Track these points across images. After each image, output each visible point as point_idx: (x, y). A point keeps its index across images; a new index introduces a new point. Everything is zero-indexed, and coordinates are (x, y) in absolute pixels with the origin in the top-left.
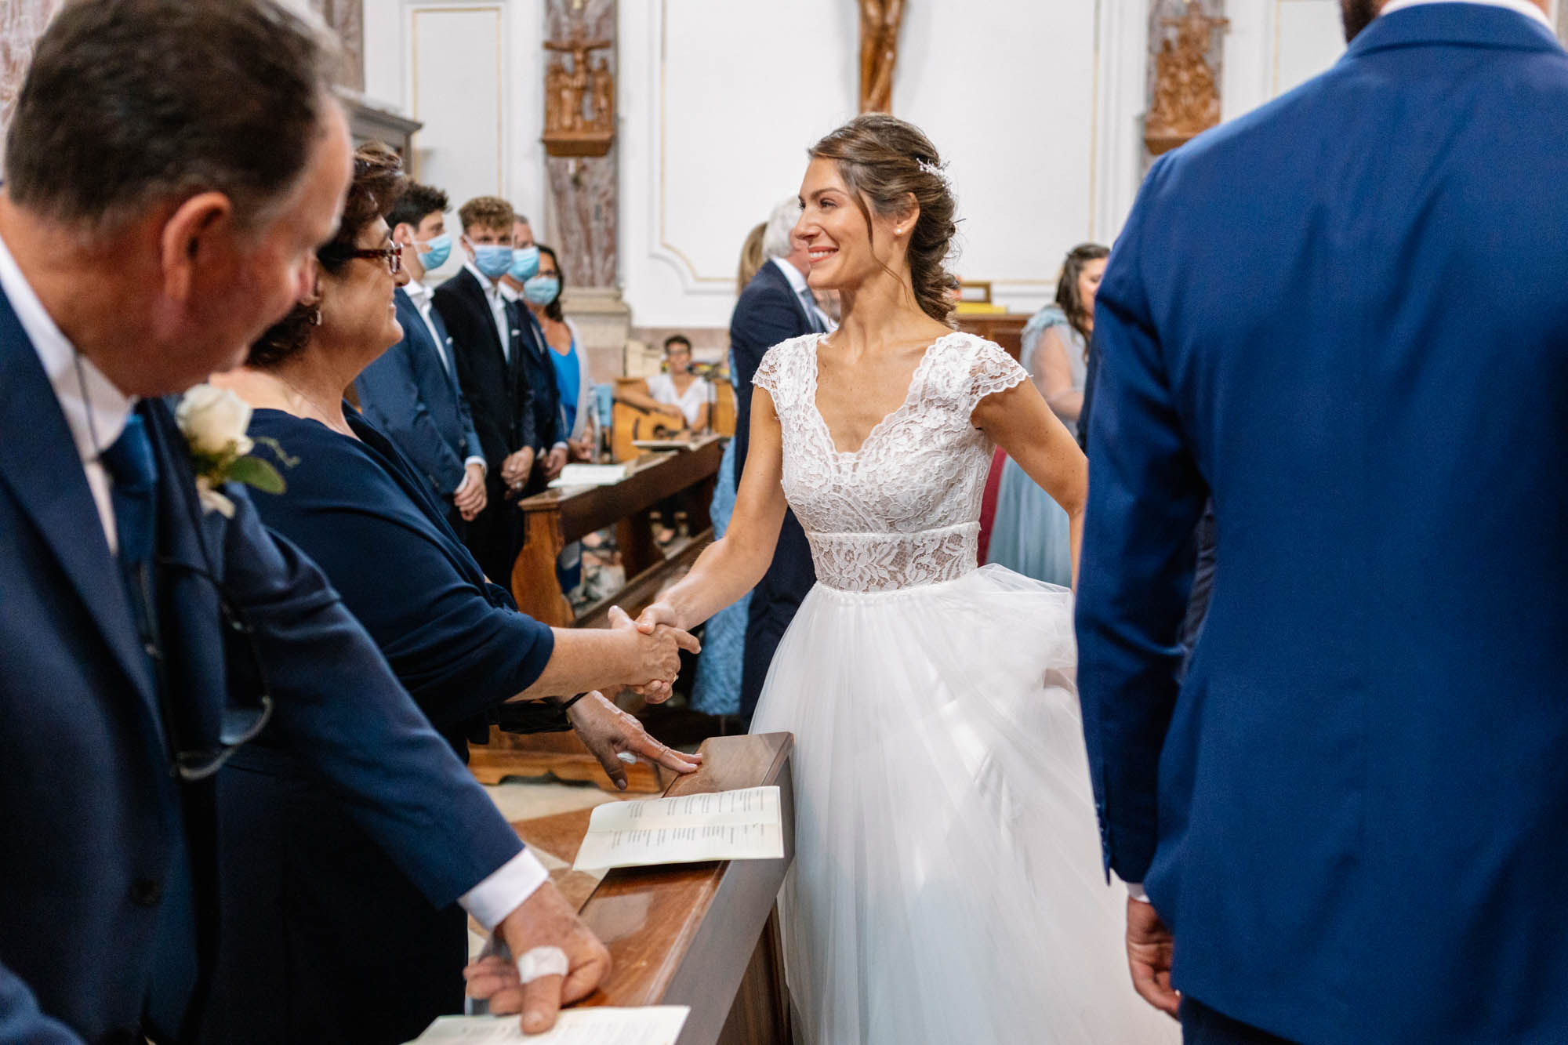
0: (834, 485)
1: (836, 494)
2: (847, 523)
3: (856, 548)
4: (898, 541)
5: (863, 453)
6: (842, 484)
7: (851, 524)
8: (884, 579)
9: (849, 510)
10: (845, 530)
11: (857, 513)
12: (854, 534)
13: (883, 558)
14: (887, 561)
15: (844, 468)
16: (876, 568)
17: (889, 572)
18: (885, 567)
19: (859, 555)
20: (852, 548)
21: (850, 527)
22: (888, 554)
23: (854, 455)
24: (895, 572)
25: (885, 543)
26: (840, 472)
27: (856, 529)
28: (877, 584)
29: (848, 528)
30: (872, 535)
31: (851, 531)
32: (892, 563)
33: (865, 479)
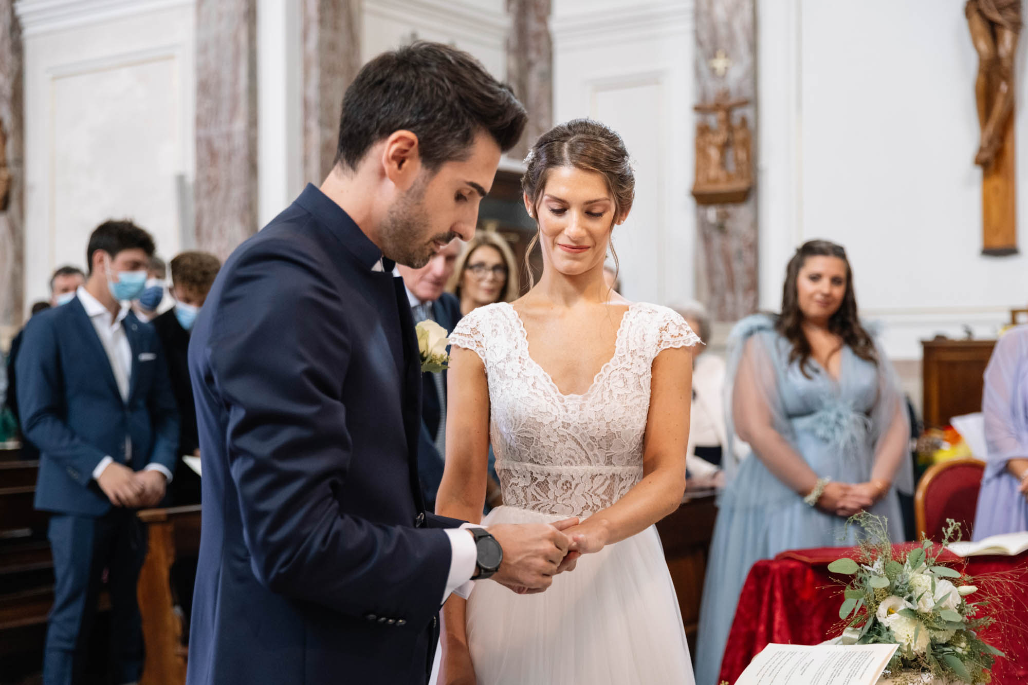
0: (563, 422)
1: (565, 430)
2: (570, 456)
3: (574, 479)
4: (611, 473)
5: (589, 395)
6: (570, 422)
7: (573, 458)
8: (597, 506)
9: (574, 446)
10: (565, 463)
11: (581, 447)
12: (573, 467)
13: (598, 488)
14: (600, 491)
15: (571, 408)
16: (591, 496)
17: (601, 500)
18: (598, 496)
19: (577, 485)
20: (570, 479)
21: (571, 460)
22: (603, 484)
23: (580, 397)
24: (605, 501)
25: (600, 475)
26: (567, 411)
27: (576, 462)
28: (591, 510)
29: (569, 461)
30: (591, 468)
31: (571, 464)
32: (604, 493)
33: (593, 417)
